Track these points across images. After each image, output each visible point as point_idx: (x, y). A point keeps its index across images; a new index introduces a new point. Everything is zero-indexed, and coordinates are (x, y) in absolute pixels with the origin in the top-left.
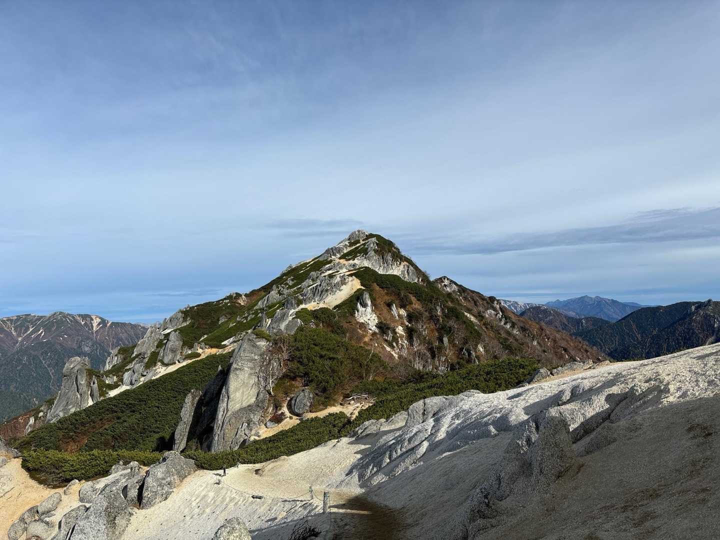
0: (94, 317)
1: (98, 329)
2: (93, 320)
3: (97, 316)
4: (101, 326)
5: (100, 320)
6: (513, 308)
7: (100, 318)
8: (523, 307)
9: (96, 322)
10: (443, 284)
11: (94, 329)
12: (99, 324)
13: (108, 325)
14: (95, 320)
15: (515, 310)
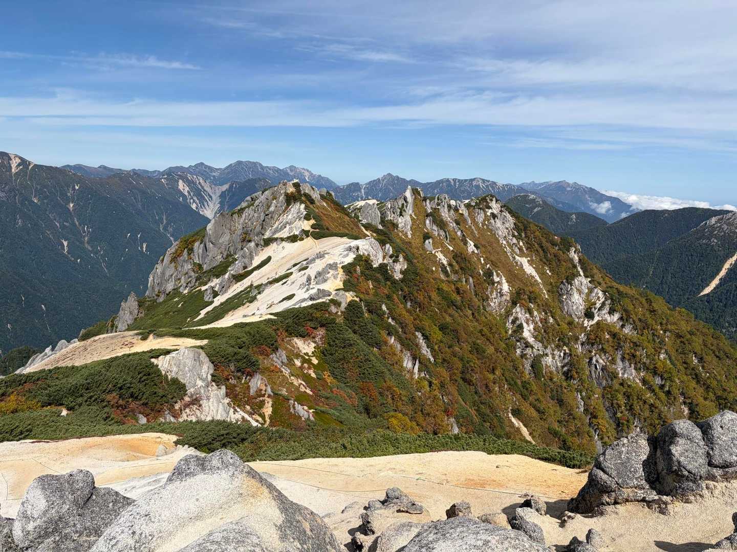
0: (12, 157)
1: (17, 171)
2: (11, 160)
3: (16, 156)
4: (21, 167)
5: (20, 161)
6: (491, 189)
7: (20, 158)
8: (501, 189)
9: (14, 163)
10: (489, 212)
11: (13, 170)
12: (19, 165)
13: (30, 167)
14: (13, 160)
15: (493, 191)
